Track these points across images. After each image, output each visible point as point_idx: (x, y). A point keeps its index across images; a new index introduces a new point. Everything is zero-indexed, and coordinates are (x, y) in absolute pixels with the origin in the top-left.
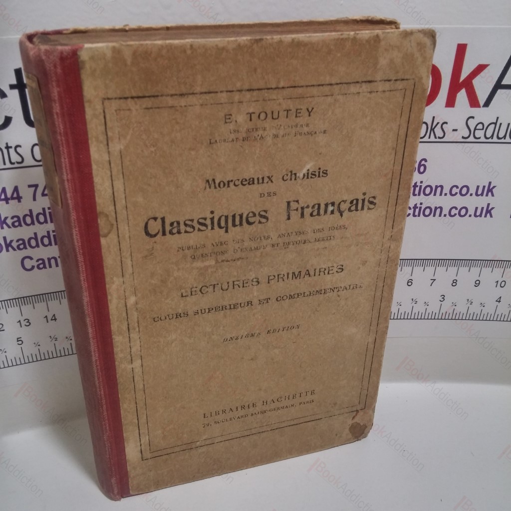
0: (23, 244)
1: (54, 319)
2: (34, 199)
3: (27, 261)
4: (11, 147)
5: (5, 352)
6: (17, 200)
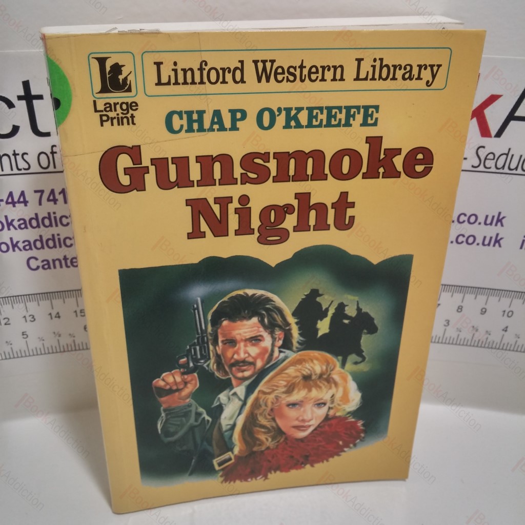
1: (58, 316)
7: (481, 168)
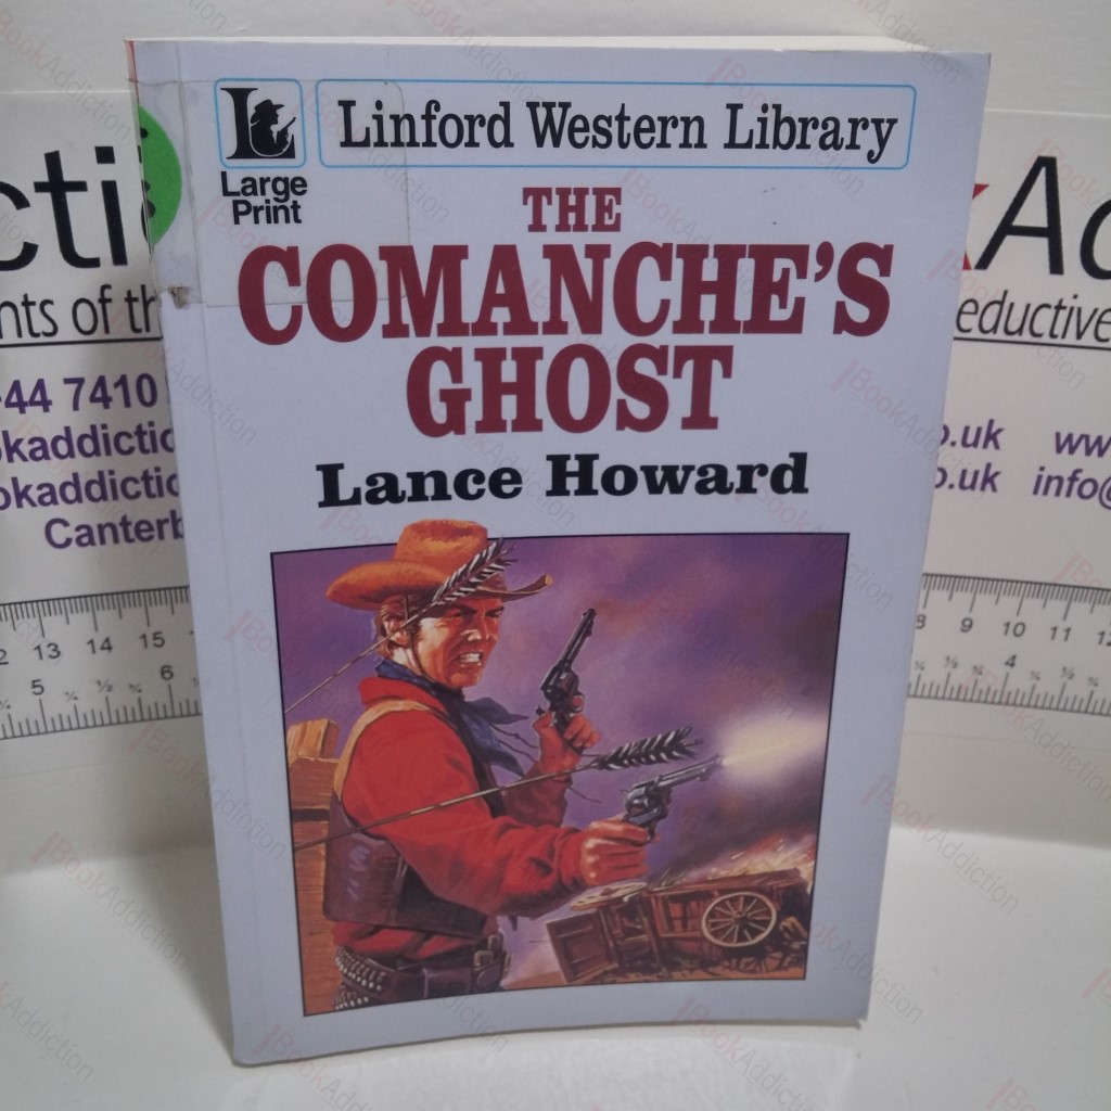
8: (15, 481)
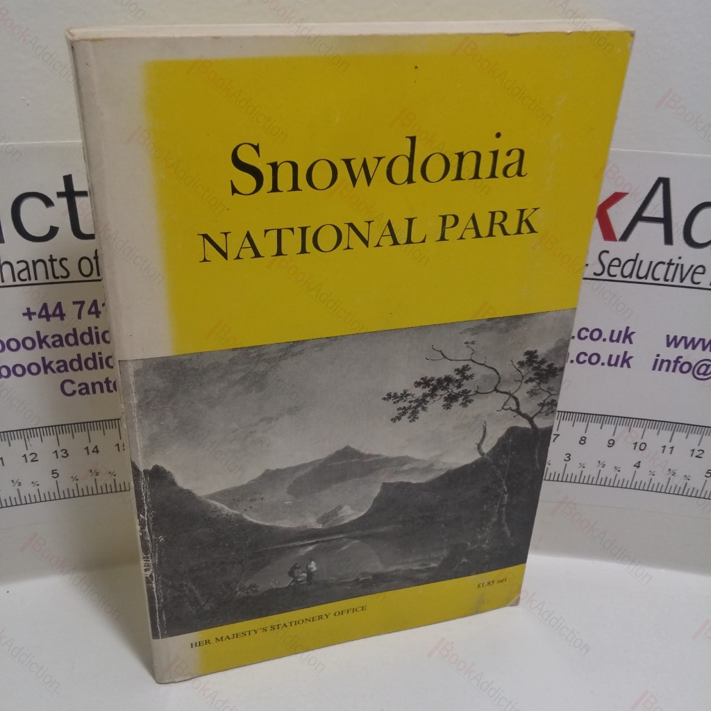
0: (64, 366)
1: (96, 450)
2: (79, 317)
3: (67, 385)
4: (56, 260)
5: (38, 485)
6: (59, 318)
7: (605, 276)
8: (43, 359)
